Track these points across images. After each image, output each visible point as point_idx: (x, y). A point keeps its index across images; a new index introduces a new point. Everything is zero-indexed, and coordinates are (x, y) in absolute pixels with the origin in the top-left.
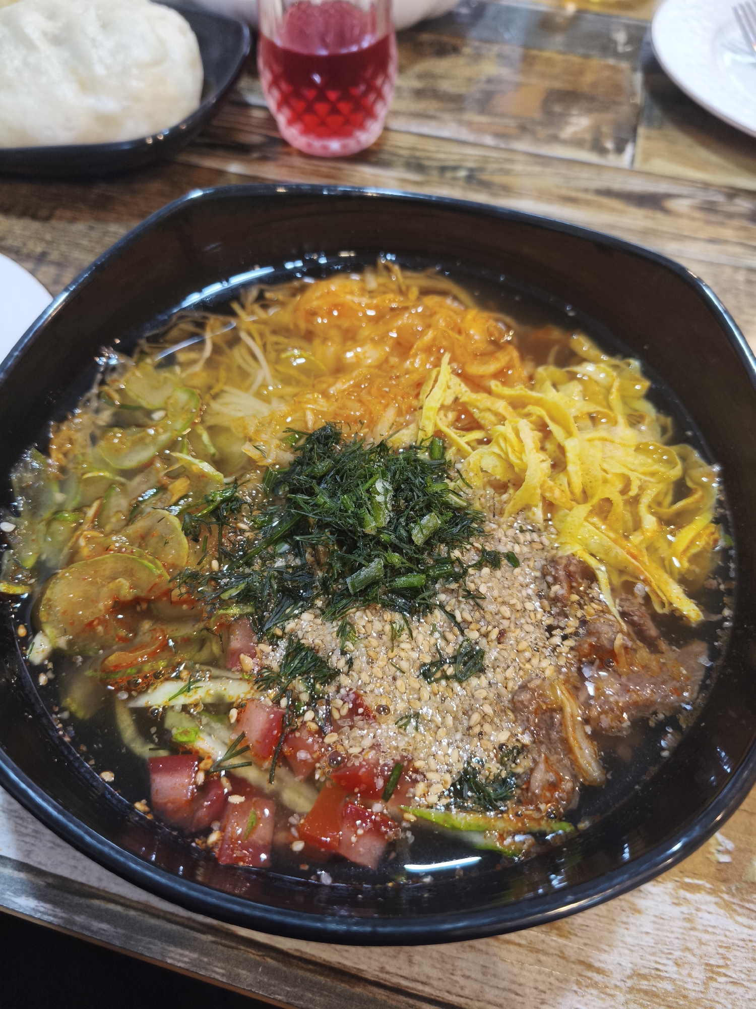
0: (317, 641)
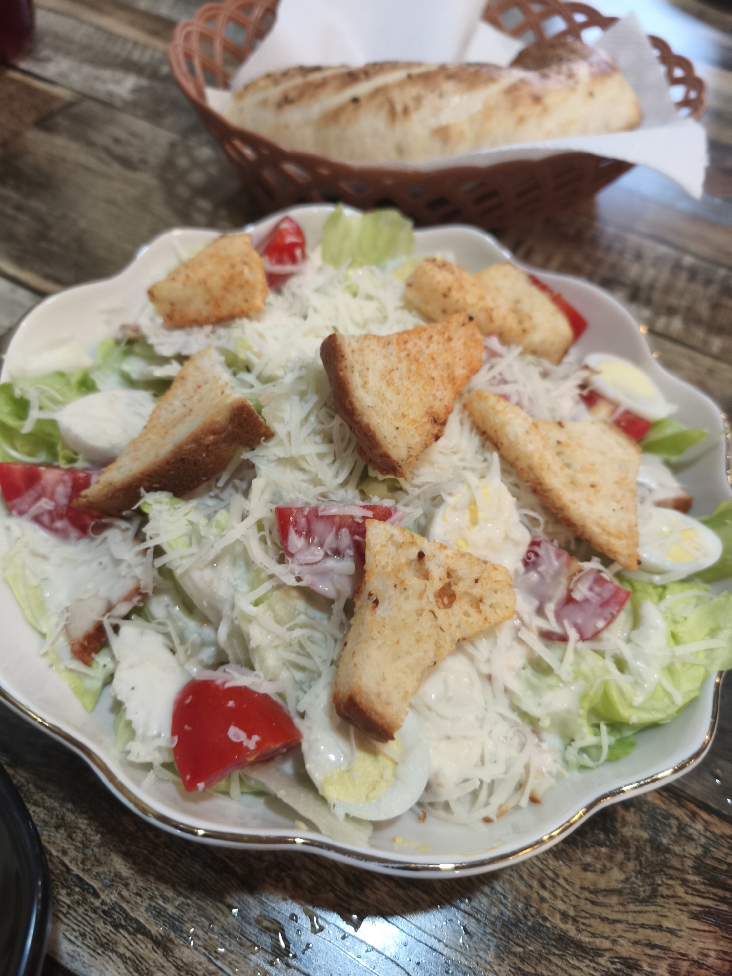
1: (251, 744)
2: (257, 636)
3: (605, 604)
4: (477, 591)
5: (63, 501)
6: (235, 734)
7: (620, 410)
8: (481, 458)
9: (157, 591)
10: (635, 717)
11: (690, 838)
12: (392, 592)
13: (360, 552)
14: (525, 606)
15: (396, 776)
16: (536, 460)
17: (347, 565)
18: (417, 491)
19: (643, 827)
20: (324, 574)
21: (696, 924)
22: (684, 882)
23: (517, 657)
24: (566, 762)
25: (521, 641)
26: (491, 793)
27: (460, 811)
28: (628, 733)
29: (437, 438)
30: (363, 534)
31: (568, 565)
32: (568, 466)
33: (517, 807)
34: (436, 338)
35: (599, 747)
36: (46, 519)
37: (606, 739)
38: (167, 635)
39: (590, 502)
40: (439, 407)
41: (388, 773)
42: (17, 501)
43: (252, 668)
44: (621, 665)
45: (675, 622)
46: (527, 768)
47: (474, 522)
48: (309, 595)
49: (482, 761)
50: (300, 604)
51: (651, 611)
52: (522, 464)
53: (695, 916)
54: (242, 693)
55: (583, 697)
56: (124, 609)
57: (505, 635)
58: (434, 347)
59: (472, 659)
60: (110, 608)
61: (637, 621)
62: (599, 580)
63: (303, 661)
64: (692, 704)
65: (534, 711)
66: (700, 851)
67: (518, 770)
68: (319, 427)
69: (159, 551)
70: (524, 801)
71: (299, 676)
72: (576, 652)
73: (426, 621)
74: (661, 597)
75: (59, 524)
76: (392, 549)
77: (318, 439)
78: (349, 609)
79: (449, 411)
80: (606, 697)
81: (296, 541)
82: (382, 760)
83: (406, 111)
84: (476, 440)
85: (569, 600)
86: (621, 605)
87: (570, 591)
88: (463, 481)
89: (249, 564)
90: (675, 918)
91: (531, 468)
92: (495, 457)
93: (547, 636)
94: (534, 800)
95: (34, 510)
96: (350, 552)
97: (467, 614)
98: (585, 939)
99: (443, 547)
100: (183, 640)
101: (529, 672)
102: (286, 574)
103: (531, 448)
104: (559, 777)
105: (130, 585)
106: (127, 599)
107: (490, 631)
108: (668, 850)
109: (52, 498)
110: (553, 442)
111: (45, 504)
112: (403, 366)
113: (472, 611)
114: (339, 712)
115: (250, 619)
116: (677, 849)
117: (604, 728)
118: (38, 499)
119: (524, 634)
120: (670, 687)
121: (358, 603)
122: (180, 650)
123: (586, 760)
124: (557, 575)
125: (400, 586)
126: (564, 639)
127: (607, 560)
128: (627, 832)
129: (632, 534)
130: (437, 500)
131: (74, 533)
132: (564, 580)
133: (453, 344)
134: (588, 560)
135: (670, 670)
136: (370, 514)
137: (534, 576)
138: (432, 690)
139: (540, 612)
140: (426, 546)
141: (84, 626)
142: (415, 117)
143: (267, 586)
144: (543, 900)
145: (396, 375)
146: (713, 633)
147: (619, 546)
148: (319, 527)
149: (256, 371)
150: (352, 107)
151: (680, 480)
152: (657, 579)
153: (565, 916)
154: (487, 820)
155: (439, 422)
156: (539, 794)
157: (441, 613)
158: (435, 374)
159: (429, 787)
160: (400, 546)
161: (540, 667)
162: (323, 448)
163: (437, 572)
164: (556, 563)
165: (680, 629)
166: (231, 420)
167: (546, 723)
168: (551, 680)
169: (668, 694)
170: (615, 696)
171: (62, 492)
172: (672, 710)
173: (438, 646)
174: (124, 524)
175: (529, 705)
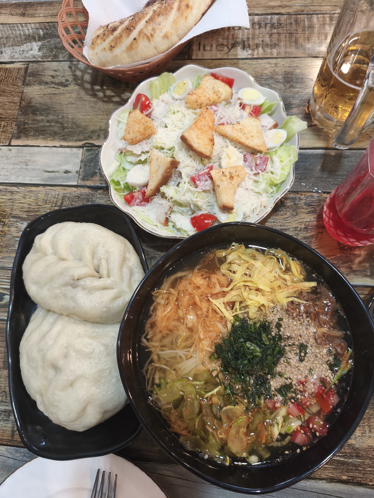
0: (280, 384)
1: (210, 221)
2: (200, 204)
3: (264, 162)
4: (237, 174)
5: (141, 198)
6: (206, 221)
7: (252, 107)
8: (224, 141)
9: (174, 206)
10: (278, 182)
11: (302, 199)
12: (221, 183)
13: (211, 178)
14: (248, 170)
15: (237, 215)
16: (237, 138)
17: (209, 182)
18: (214, 158)
19: (291, 202)
20: (206, 186)
21: (308, 215)
22: (303, 208)
23: (251, 182)
24: (269, 197)
25: (250, 178)
26: (256, 210)
27: (251, 216)
28: (279, 186)
29: (214, 144)
30: (210, 174)
31: (253, 157)
32: (245, 134)
33: (262, 209)
34: (202, 120)
35: (274, 191)
36: (139, 204)
37: (275, 189)
38: (180, 213)
39: (253, 141)
40: (211, 137)
41: (236, 215)
42: (131, 203)
43: (201, 210)
44: (272, 173)
45: (281, 158)
46: (261, 202)
47: (230, 159)
48: (204, 191)
49: (252, 205)
50: (204, 194)
51: (275, 158)
52: (234, 139)
53: (307, 214)
54: (202, 215)
55: (267, 183)
56: (169, 212)
57: (247, 179)
58: (203, 122)
59: (242, 187)
60: (166, 214)
61: (272, 162)
62: (261, 158)
63: (210, 204)
64: (289, 173)
65: (258, 191)
66: (305, 201)
67: (260, 203)
68: (188, 155)
69: (171, 198)
70: (263, 208)
71: (210, 207)
72: (262, 175)
73: (230, 184)
74: (276, 153)
75: (142, 203)
76: (217, 174)
77: (189, 158)
78: (214, 190)
79: (213, 136)
80: (272, 181)
81: (198, 183)
82: (234, 214)
83: (152, 36)
84: (221, 138)
85: (257, 165)
86: (267, 161)
87: (256, 163)
88: (223, 151)
89: (191, 191)
90: (303, 215)
91: (236, 140)
92: (228, 141)
93: (255, 174)
94: (264, 207)
95: (136, 203)
96: (209, 179)
97: (237, 179)
98: (286, 228)
99: (226, 169)
100: (184, 212)
101: (254, 183)
102: (199, 189)
103: (235, 135)
104: (268, 200)
105: (168, 207)
106: (169, 210)
107: (243, 180)
108: (298, 204)
109: (138, 199)
110: (239, 129)
111: (138, 201)
112: (199, 132)
113: (238, 178)
114: (222, 209)
115: (197, 201)
116: (300, 203)
117: (273, 187)
118: (136, 200)
119: (250, 177)
120: (283, 172)
121: (215, 188)
122: (184, 214)
123: (272, 195)
124: (252, 161)
125: (222, 181)
126: (259, 173)
127: (260, 152)
128: (288, 204)
129: (264, 144)
130: (220, 159)
131: (146, 203)
132: (254, 161)
133: (206, 118)
134: (257, 154)
135: (283, 169)
136: (209, 169)
137: (247, 163)
138: (237, 197)
139: (252, 170)
140: (223, 170)
141: (163, 220)
142: (155, 36)
143: (196, 194)
144: (275, 225)
145: (199, 135)
146: (289, 156)
147: (262, 149)
148: (201, 177)
149: (166, 149)
150: (135, 41)
151: (273, 119)
152: (274, 150)
153: (281, 226)
154: (257, 214)
155: (212, 140)
156: (265, 205)
157: (232, 182)
158: (206, 129)
159: (244, 215)
160: (218, 173)
161: (256, 182)
162: (191, 159)
163: (228, 174)
164: (251, 158)
165: (282, 159)
166: (171, 164)
167: (261, 192)
168: (259, 183)
169: (284, 174)
170: (273, 180)
171: (140, 197)
172: (285, 177)
173: (234, 188)
174: (157, 196)
175: (257, 190)
